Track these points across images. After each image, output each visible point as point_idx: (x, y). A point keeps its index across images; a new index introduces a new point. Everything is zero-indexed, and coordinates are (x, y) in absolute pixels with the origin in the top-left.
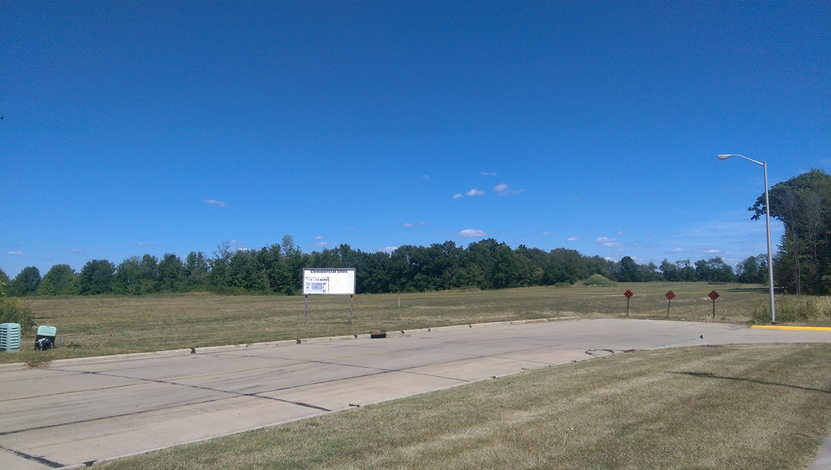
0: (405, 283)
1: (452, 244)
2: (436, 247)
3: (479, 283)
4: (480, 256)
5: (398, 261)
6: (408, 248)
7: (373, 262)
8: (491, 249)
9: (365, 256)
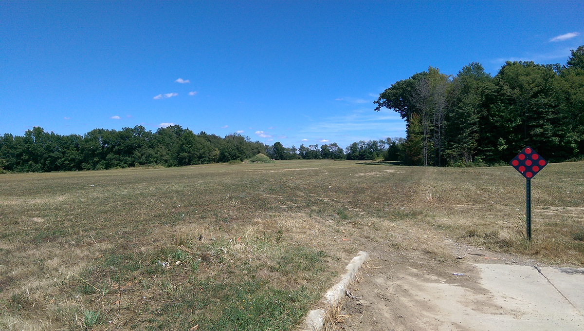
0: (97, 162)
1: (142, 128)
2: (127, 130)
3: (166, 161)
4: (167, 139)
5: (90, 142)
6: (100, 131)
7: (66, 143)
8: (177, 133)
9: (58, 138)
